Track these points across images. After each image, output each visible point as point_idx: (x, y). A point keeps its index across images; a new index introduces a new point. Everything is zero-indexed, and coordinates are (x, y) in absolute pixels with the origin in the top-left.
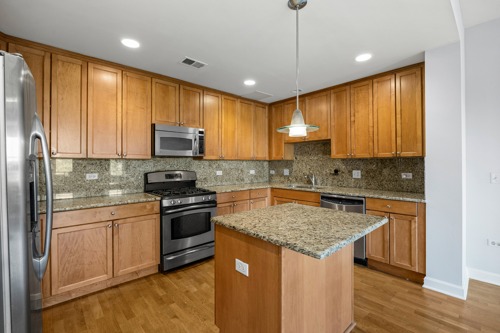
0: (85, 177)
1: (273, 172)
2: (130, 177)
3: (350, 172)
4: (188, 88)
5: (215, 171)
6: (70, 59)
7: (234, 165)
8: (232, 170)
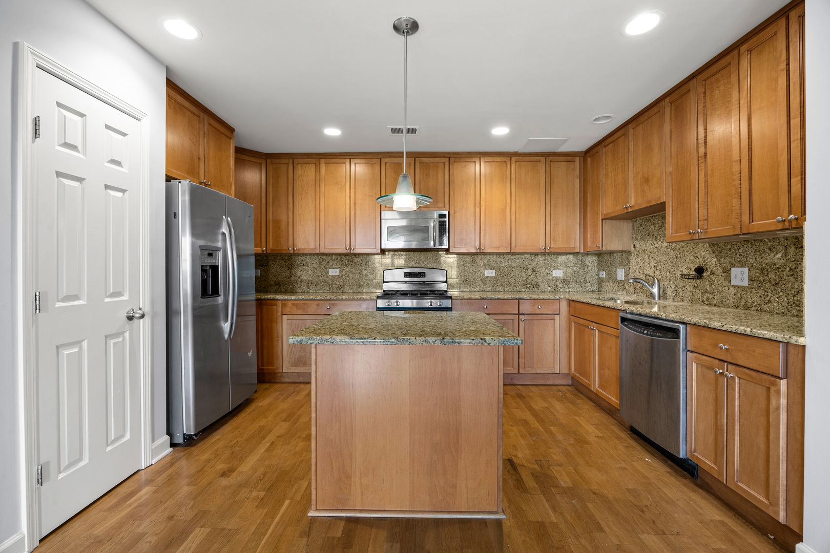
0: (328, 272)
1: (603, 275)
2: (369, 274)
3: (727, 271)
4: (426, 160)
5: (482, 269)
6: (306, 160)
7: (518, 261)
8: (513, 270)
